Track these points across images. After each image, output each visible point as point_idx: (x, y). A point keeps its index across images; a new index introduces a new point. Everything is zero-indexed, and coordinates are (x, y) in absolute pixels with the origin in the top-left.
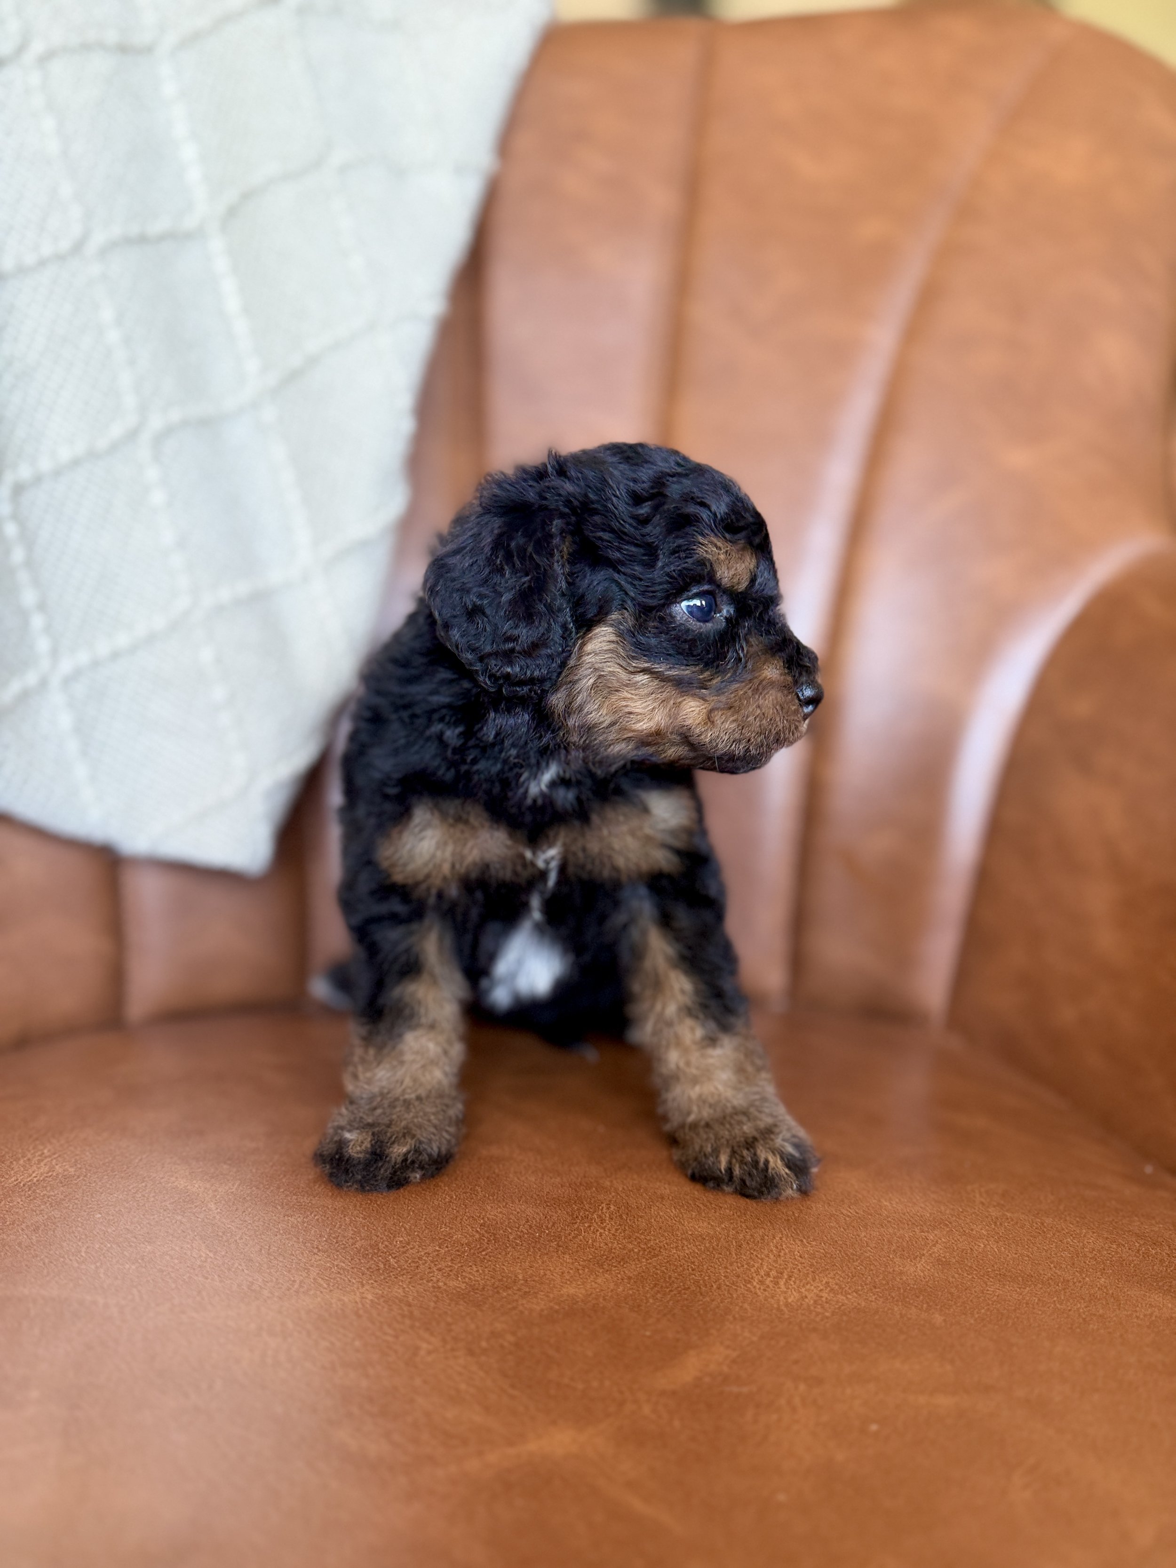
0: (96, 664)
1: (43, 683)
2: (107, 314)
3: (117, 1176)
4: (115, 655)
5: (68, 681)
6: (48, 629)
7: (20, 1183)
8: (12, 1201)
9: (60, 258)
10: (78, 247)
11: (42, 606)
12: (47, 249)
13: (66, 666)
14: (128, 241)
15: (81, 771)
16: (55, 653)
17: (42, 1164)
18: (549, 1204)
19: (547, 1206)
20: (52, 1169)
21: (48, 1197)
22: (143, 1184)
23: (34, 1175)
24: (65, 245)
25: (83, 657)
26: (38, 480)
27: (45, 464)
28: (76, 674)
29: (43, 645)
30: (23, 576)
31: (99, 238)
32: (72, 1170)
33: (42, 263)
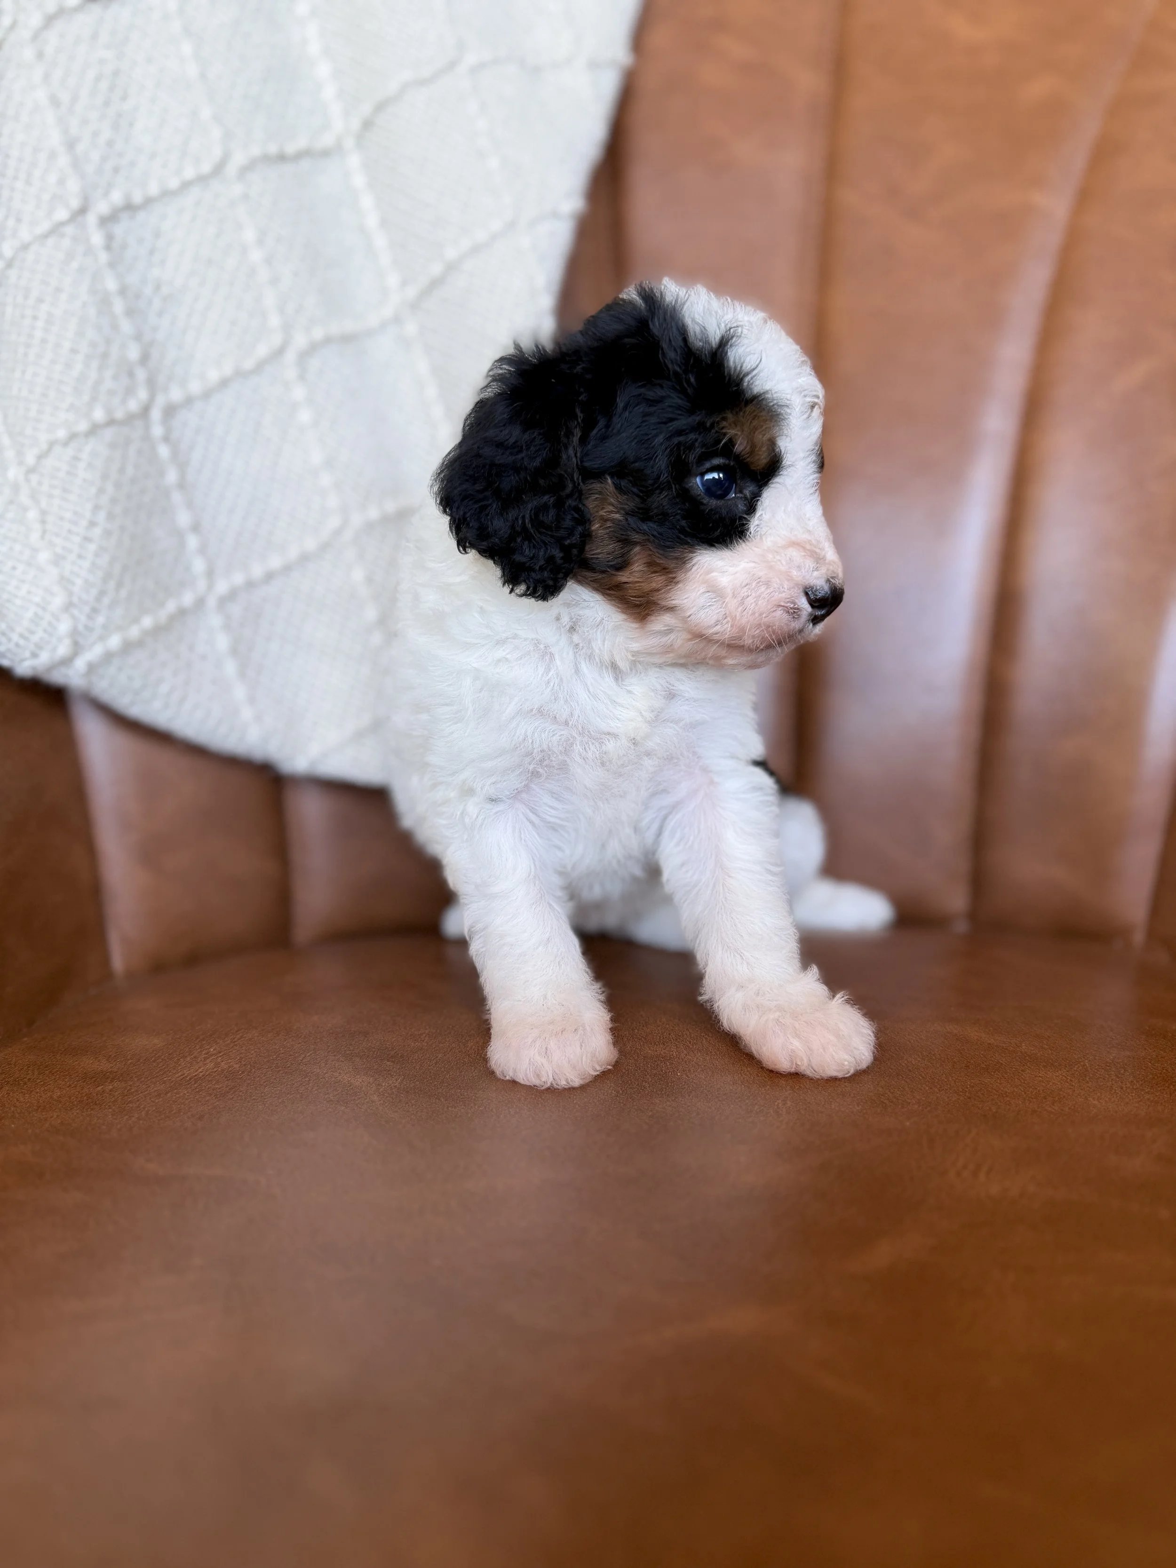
0: (250, 585)
1: (200, 603)
2: (249, 235)
3: (281, 1072)
4: (269, 577)
5: (224, 601)
6: (202, 550)
7: (187, 1077)
8: (178, 1093)
9: (202, 179)
10: (219, 169)
11: (196, 528)
12: (189, 173)
13: (222, 587)
14: (267, 159)
15: (240, 692)
16: (210, 574)
17: (208, 1061)
18: (721, 1099)
19: (719, 1100)
20: (217, 1065)
21: (214, 1090)
22: (307, 1079)
23: (200, 1070)
24: (206, 168)
25: (238, 579)
26: (189, 401)
27: (195, 387)
28: (232, 596)
29: (199, 566)
30: (177, 497)
31: (239, 159)
32: (237, 1066)
33: (186, 185)
